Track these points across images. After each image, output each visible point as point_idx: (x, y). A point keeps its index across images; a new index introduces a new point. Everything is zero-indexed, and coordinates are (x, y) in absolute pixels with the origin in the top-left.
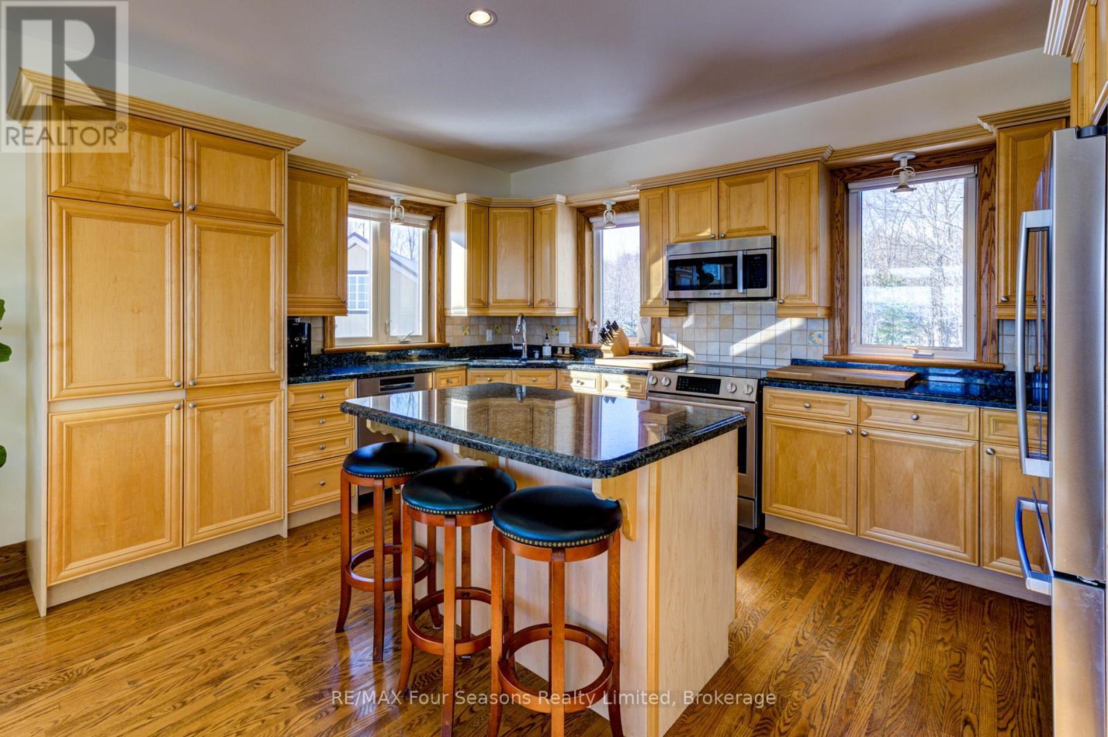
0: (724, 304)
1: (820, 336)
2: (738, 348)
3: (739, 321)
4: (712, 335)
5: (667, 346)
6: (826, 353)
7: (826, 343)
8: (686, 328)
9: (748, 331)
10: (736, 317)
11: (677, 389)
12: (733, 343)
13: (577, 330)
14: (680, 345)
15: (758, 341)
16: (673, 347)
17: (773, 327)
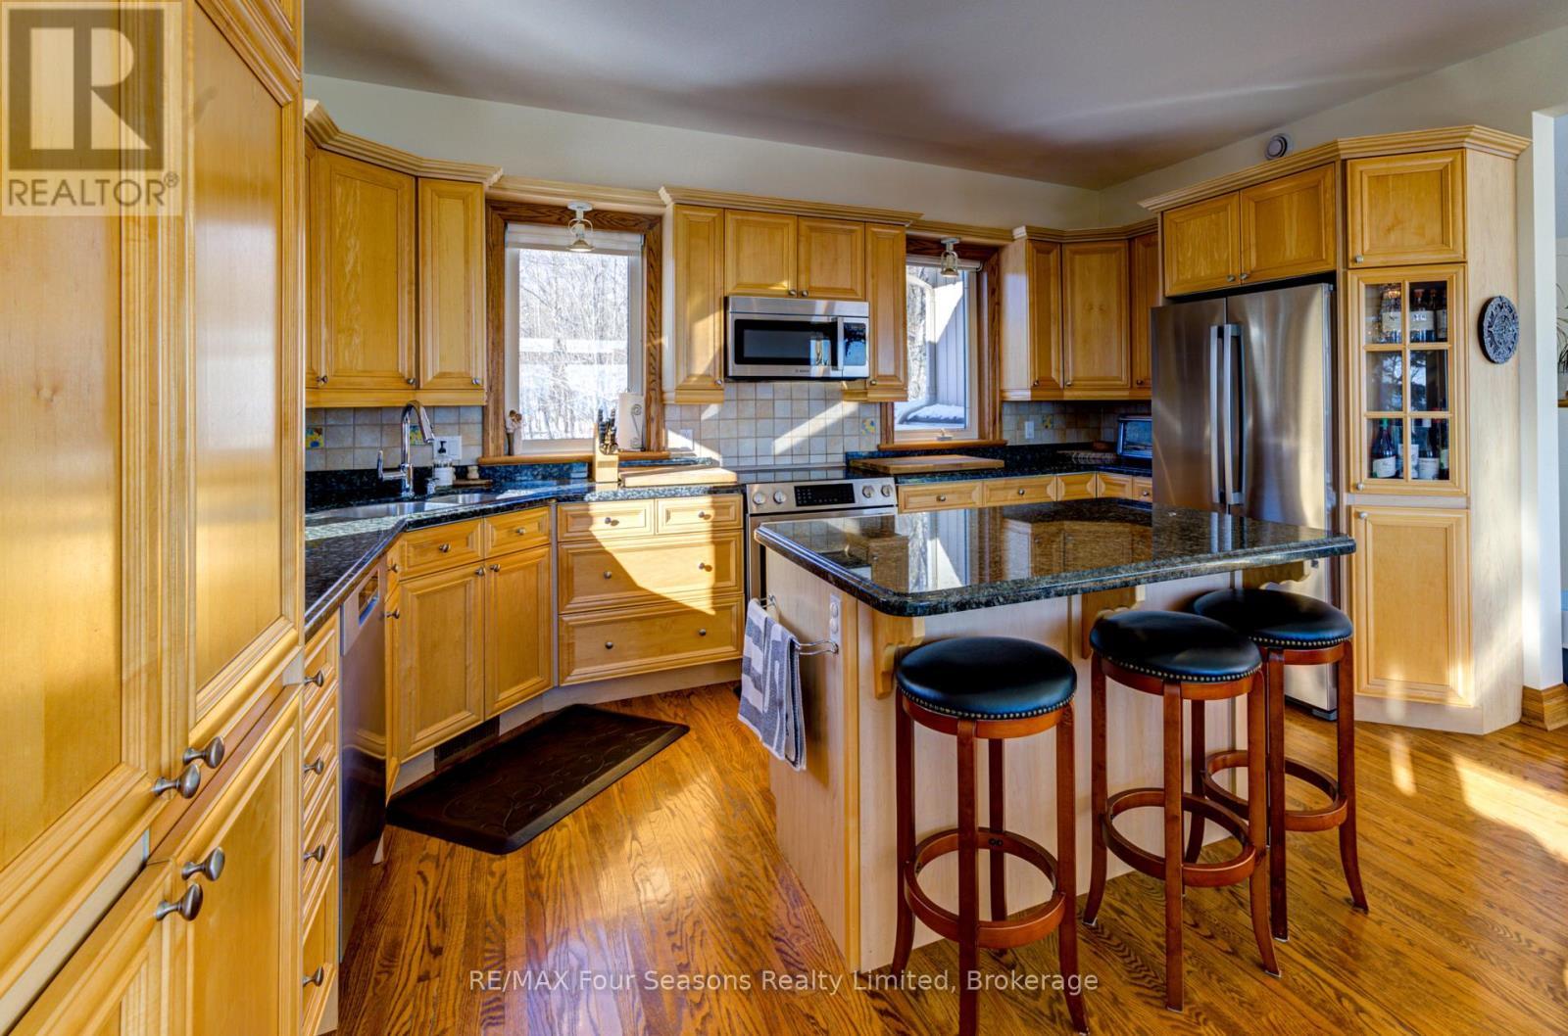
0: (761, 386)
1: (872, 424)
2: (782, 444)
3: (782, 408)
4: (746, 428)
5: (674, 450)
6: (878, 442)
7: (878, 432)
8: (706, 420)
9: (794, 421)
10: (777, 403)
11: (798, 505)
12: (775, 437)
13: (484, 431)
14: (697, 446)
15: (806, 434)
16: (687, 449)
17: (822, 415)
